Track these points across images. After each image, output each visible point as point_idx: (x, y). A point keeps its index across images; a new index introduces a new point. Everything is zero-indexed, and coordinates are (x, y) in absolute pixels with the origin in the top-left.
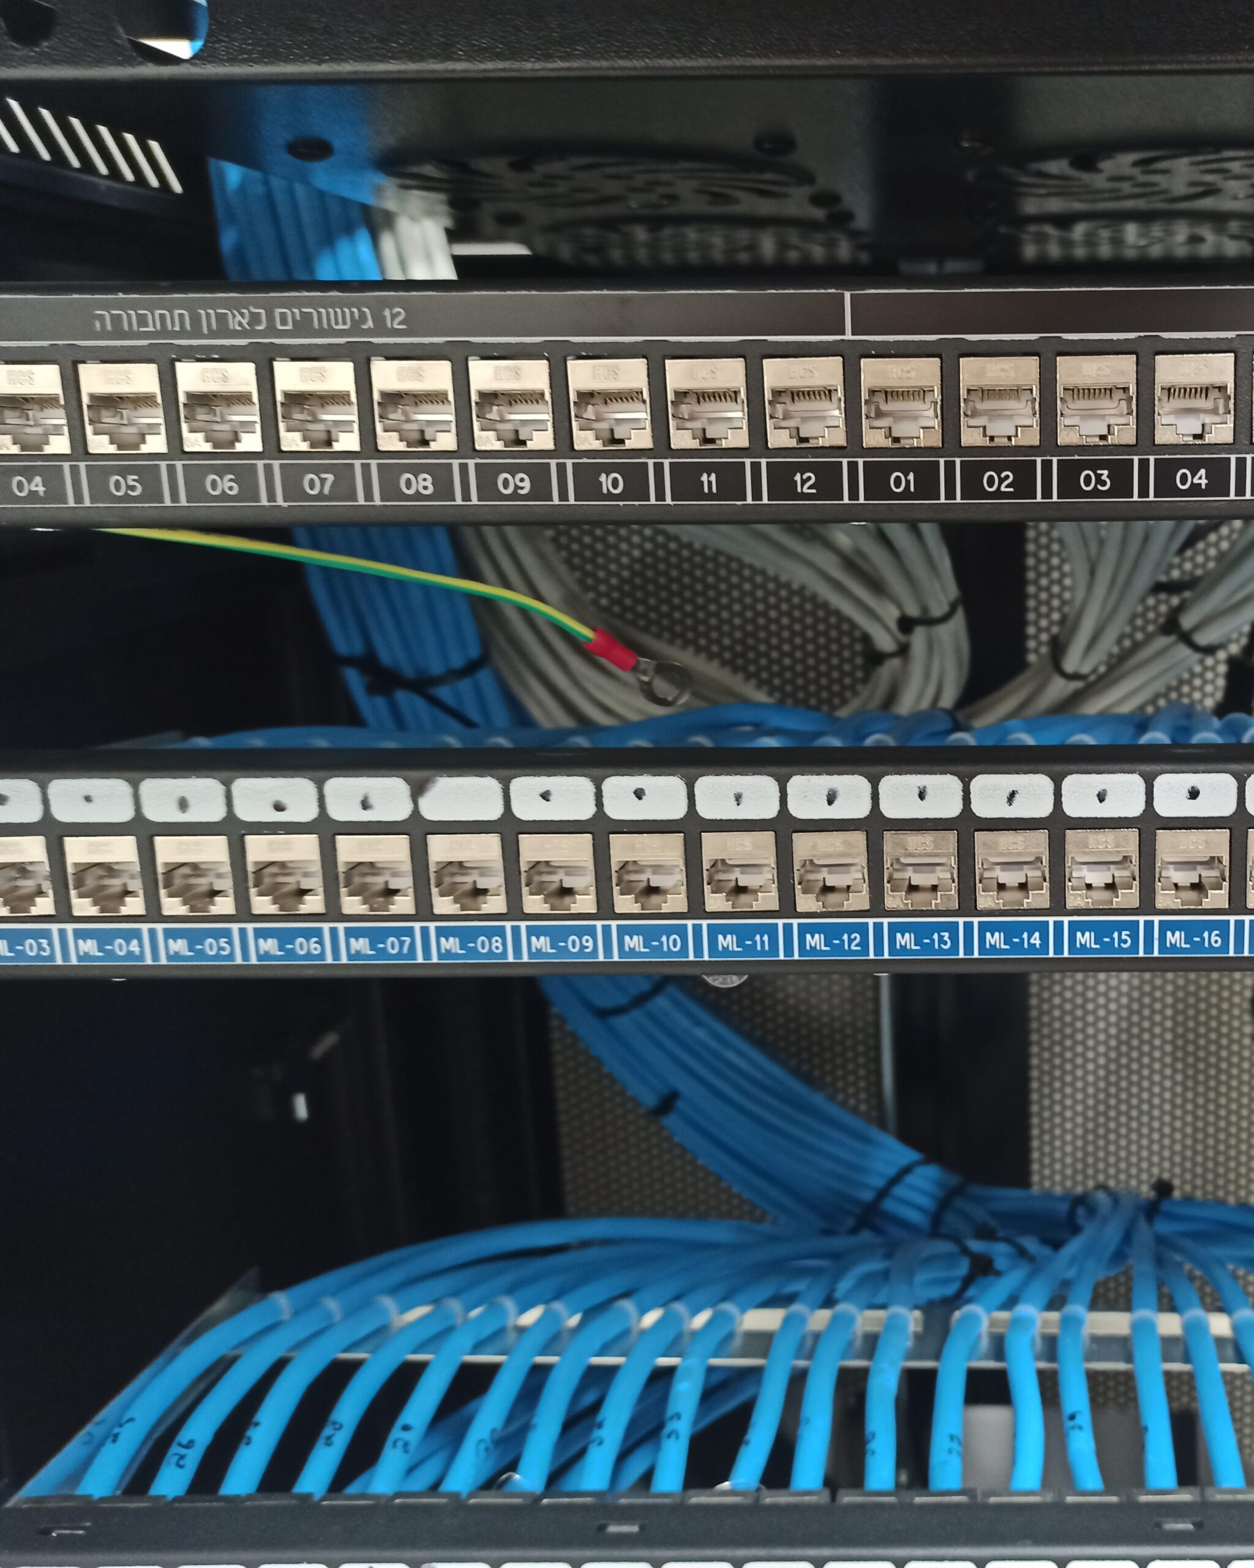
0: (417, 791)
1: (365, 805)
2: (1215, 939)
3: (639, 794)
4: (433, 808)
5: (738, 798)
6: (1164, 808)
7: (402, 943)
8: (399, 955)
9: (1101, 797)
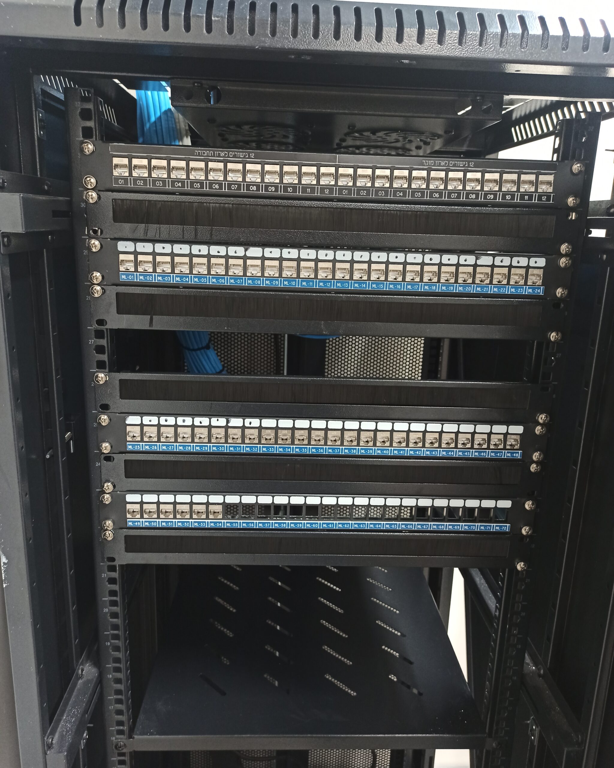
0: (246, 250)
1: (235, 252)
2: (399, 287)
3: (289, 253)
4: (249, 254)
5: (308, 254)
6: (391, 260)
7: (240, 281)
8: (240, 284)
9: (379, 257)
